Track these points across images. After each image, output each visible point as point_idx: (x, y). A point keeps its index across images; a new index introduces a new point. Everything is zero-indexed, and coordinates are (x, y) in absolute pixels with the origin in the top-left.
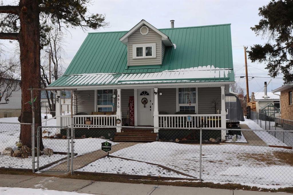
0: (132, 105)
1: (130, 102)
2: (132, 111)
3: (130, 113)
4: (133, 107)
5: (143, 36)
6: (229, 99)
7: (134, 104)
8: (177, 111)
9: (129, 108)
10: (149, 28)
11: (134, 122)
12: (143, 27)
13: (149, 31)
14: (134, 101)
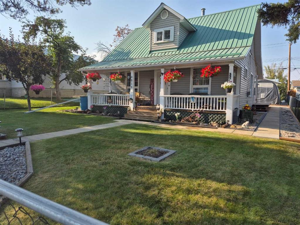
0: (152, 87)
1: (151, 84)
2: (152, 92)
3: (151, 94)
4: (153, 88)
5: (164, 20)
6: (267, 85)
7: (154, 86)
8: (190, 92)
9: (150, 89)
10: (169, 12)
11: (154, 101)
12: (163, 11)
13: (169, 14)
14: (154, 83)
